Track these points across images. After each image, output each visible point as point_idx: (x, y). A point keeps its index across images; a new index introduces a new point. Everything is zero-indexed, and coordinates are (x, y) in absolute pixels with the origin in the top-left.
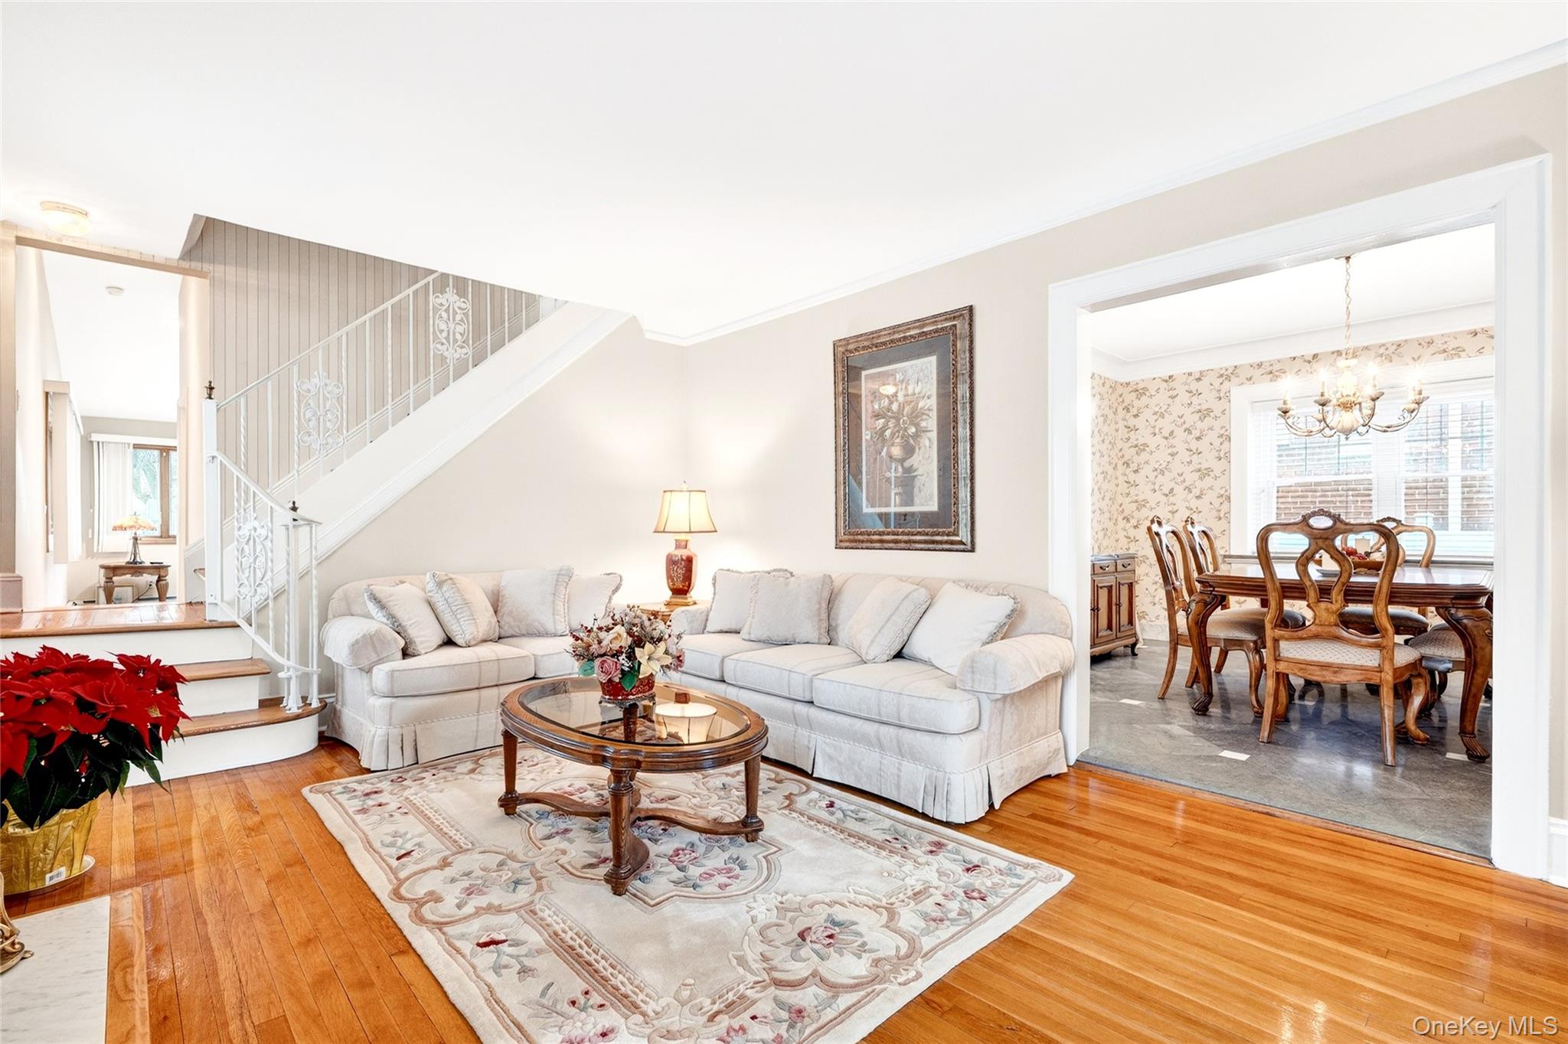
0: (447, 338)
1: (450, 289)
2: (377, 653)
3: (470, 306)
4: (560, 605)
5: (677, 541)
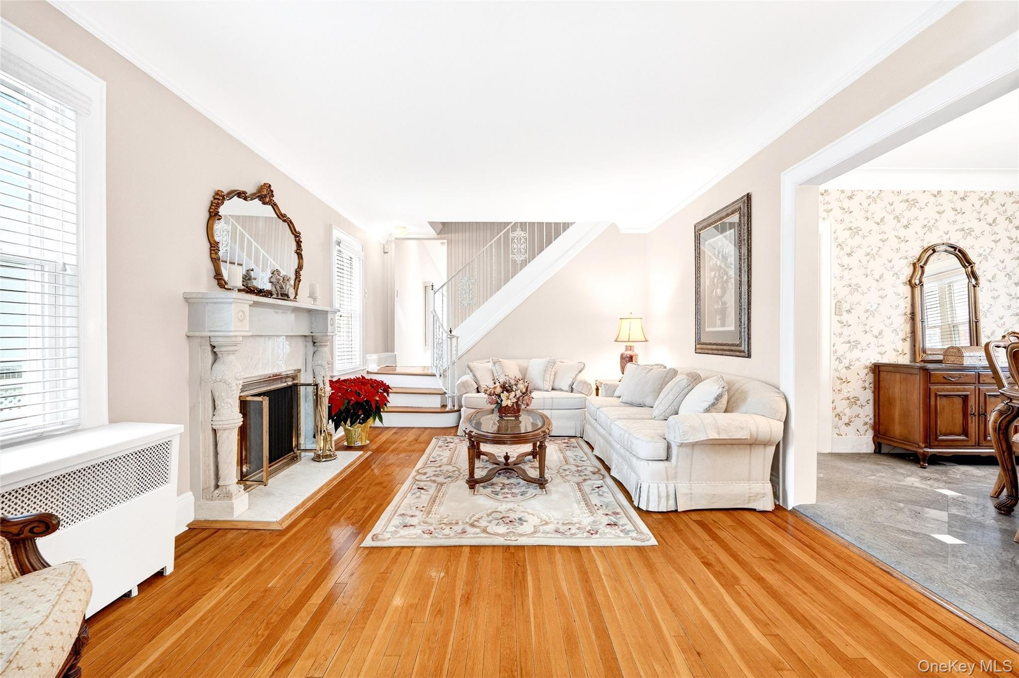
0: (517, 252)
1: (518, 229)
2: (465, 388)
3: (527, 235)
4: (547, 377)
5: (626, 346)
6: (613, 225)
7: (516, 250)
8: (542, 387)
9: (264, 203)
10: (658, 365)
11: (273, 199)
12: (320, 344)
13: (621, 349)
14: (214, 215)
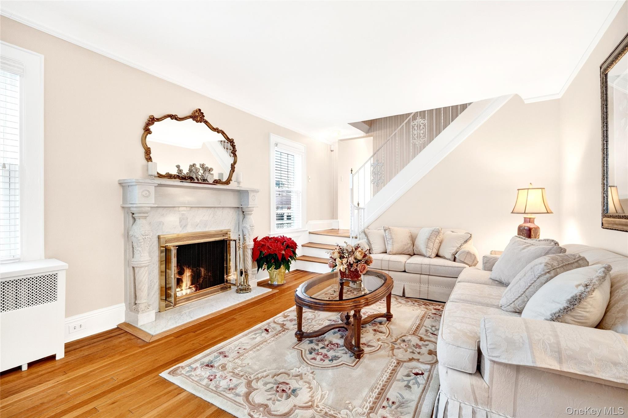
1: (418, 117)
3: (426, 122)
4: (431, 245)
5: (525, 218)
6: (517, 97)
7: (416, 136)
8: (424, 253)
9: (197, 121)
10: (548, 240)
11: (204, 118)
12: (248, 213)
13: (519, 221)
14: (147, 131)
